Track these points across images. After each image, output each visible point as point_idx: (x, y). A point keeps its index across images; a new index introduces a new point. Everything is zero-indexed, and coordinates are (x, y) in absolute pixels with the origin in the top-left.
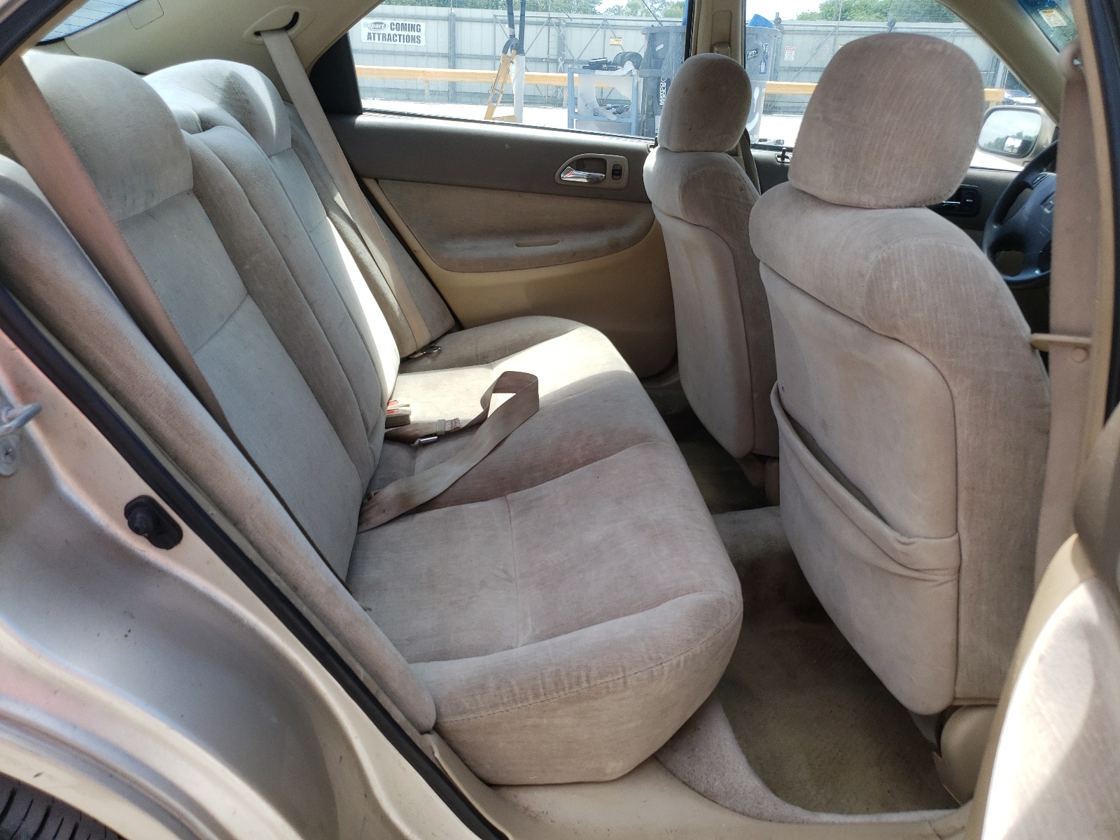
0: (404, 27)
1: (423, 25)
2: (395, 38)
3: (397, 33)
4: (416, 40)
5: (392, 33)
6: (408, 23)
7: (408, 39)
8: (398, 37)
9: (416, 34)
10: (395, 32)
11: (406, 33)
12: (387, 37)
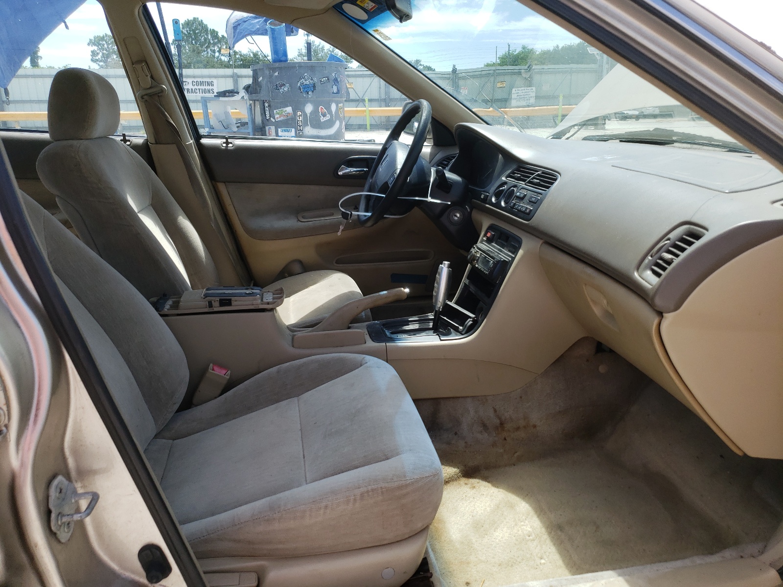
0: (202, 83)
1: (215, 81)
2: (196, 91)
3: (197, 87)
4: (211, 91)
5: (194, 88)
6: (204, 80)
7: (205, 91)
8: (198, 90)
9: (211, 87)
10: (196, 87)
11: (203, 87)
12: (190, 91)
